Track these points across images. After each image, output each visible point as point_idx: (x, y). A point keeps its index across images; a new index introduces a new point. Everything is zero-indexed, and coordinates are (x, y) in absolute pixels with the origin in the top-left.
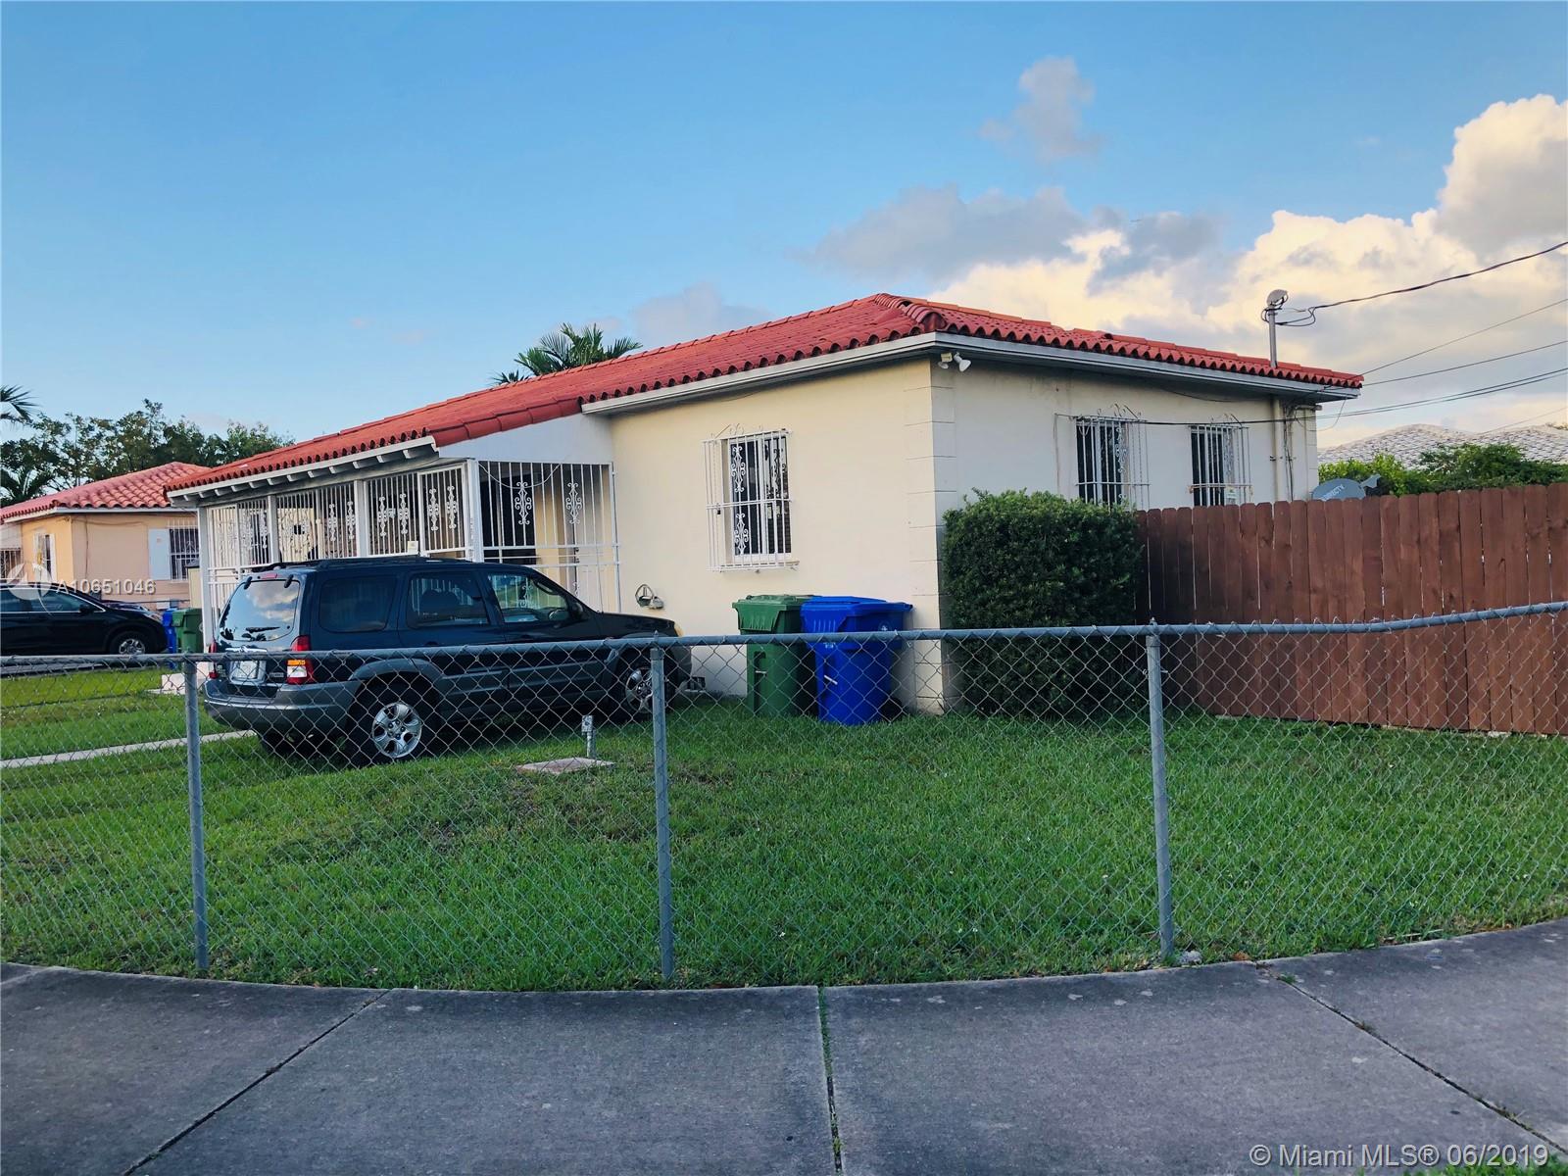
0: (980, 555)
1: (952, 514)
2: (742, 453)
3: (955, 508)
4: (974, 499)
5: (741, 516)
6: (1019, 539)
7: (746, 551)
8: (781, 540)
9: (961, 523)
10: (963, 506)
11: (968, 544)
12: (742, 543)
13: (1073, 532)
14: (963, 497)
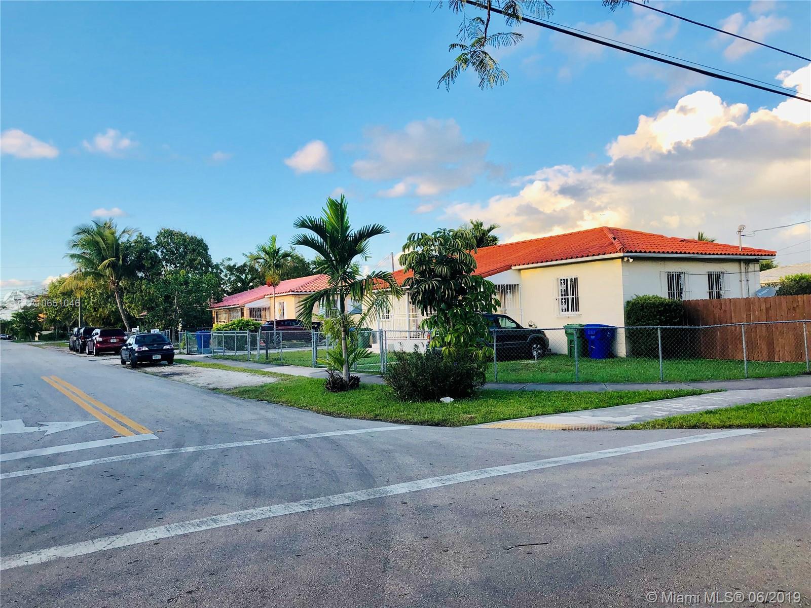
0: (636, 313)
1: (628, 302)
2: (564, 282)
3: (629, 300)
4: (635, 297)
5: (563, 301)
6: (647, 309)
7: (565, 311)
8: (575, 307)
9: (631, 304)
10: (631, 299)
11: (633, 310)
12: (564, 309)
13: (662, 307)
14: (632, 297)
